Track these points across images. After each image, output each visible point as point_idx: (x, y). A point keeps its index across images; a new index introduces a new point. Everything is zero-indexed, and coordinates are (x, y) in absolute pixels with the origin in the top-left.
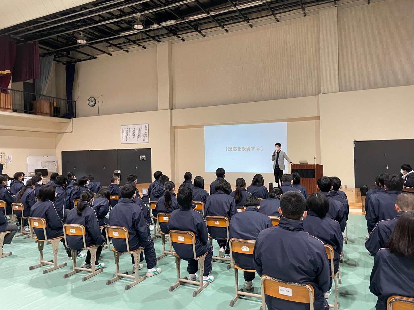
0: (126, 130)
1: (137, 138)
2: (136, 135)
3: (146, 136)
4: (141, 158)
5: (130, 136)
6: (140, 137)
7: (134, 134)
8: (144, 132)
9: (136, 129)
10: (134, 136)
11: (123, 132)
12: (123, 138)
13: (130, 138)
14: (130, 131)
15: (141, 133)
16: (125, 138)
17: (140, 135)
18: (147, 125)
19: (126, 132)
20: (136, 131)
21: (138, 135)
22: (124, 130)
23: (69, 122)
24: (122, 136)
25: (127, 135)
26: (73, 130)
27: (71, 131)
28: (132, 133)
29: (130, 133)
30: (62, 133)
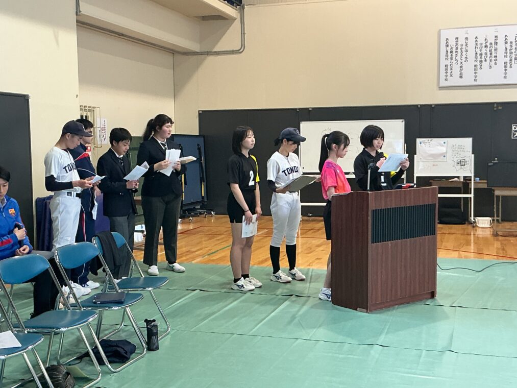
0: (462, 41)
1: (506, 67)
2: (501, 59)
5: (478, 63)
7: (494, 54)
9: (501, 41)
10: (493, 62)
11: (449, 49)
12: (446, 69)
13: (476, 70)
14: (479, 46)
16: (456, 68)
17: (515, 59)
19: (459, 50)
20: (501, 46)
21: (507, 60)
22: (452, 42)
23: (235, 19)
24: (443, 62)
25: (464, 59)
26: (243, 45)
27: (237, 46)
28: (483, 52)
29: (479, 52)
30: (201, 54)
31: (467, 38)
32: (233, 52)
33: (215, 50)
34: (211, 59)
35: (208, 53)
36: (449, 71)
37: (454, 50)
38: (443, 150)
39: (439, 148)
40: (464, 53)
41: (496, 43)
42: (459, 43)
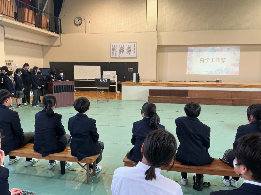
0: (116, 46)
1: (126, 53)
3: (134, 52)
4: (129, 70)
5: (120, 52)
6: (128, 53)
7: (123, 50)
8: (133, 49)
9: (125, 46)
10: (123, 52)
11: (113, 48)
13: (119, 54)
15: (130, 50)
16: (115, 53)
17: (128, 51)
18: (136, 44)
19: (115, 48)
20: (125, 48)
21: (126, 51)
22: (113, 46)
23: (59, 37)
24: (112, 51)
25: (116, 51)
26: (61, 44)
27: (59, 45)
28: (121, 49)
29: (120, 49)
30: (50, 46)
31: (117, 46)
32: (58, 46)
33: (54, 45)
34: (52, 47)
35: (52, 46)
36: (113, 54)
37: (114, 48)
38: (109, 74)
39: (109, 73)
40: (116, 49)
41: (124, 47)
42: (115, 47)
